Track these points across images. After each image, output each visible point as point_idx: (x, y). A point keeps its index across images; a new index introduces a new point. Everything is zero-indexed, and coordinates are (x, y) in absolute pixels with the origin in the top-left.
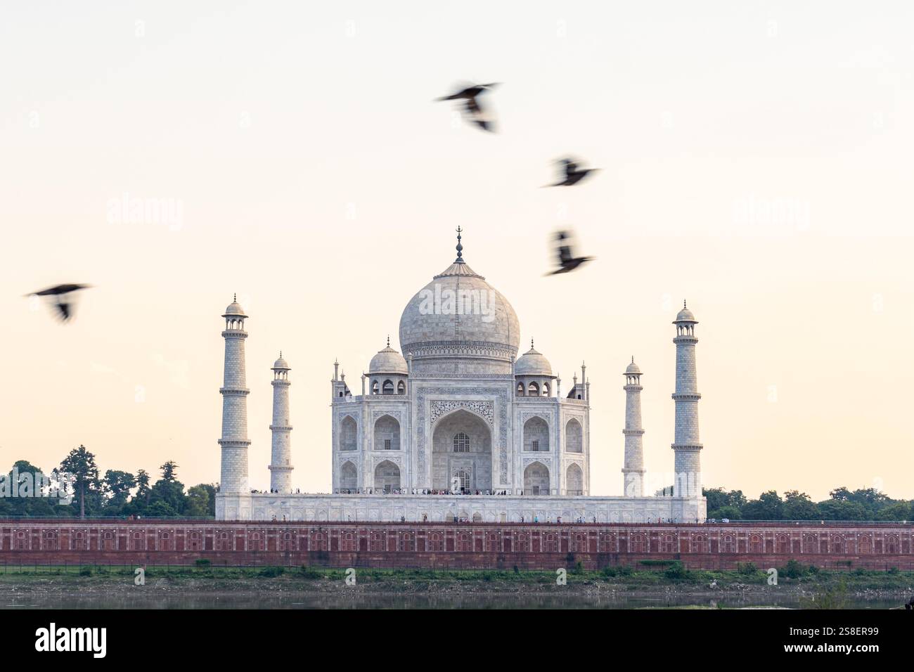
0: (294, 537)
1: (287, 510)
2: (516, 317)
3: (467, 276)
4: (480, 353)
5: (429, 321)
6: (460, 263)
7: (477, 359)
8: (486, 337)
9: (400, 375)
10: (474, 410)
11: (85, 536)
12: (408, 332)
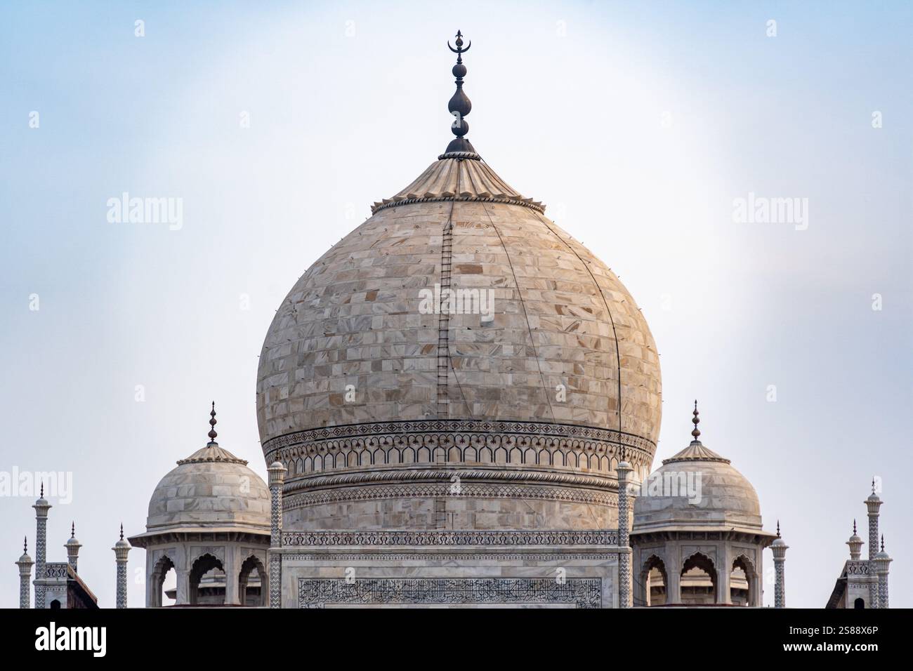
2: (647, 334)
3: (483, 199)
4: (518, 461)
5: (351, 354)
6: (461, 159)
7: (509, 481)
8: (542, 406)
9: (247, 537)
12: (284, 394)
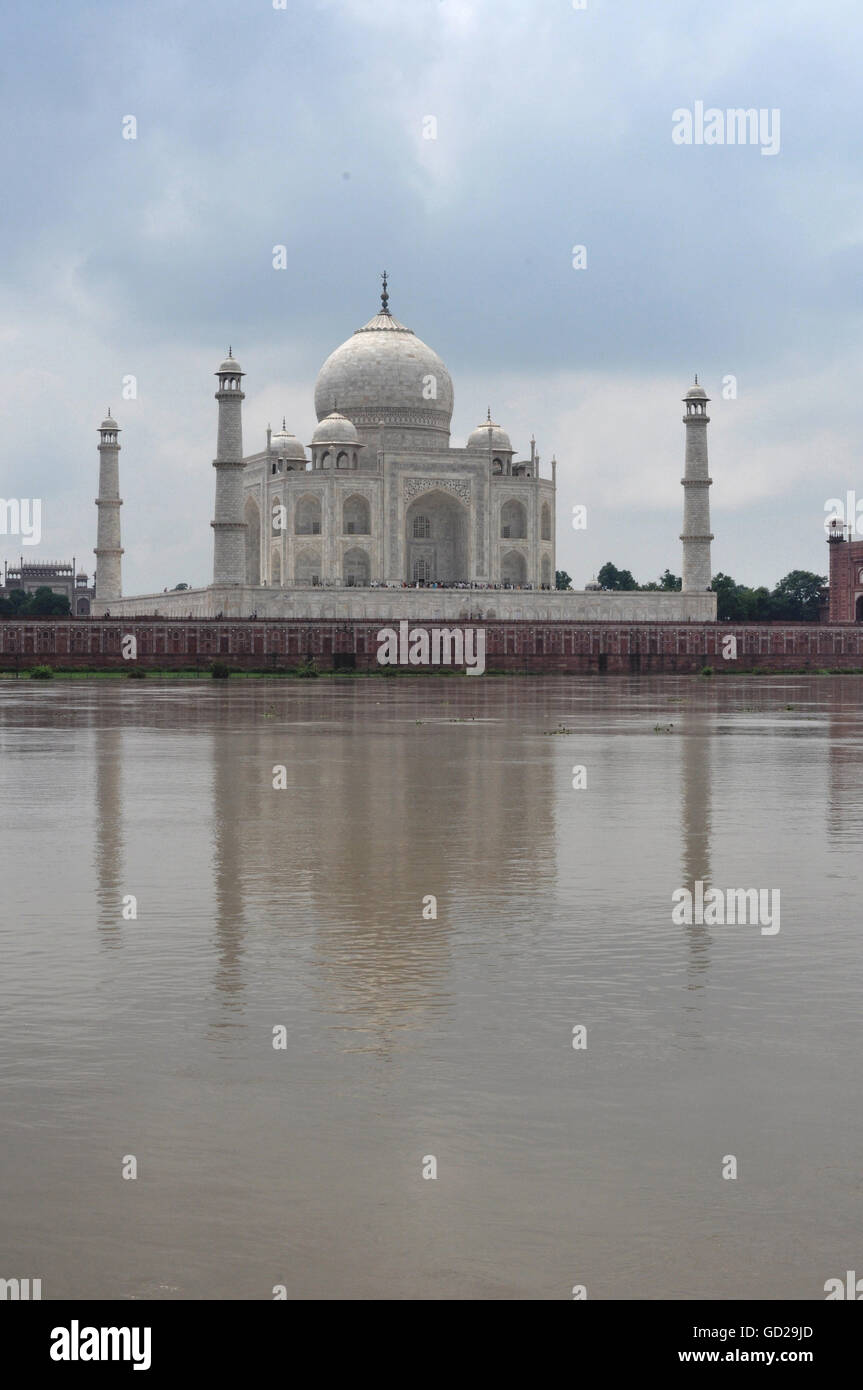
0: (317, 637)
1: (291, 606)
4: (425, 422)
5: (373, 383)
7: (425, 429)
9: (352, 446)
10: (450, 490)
11: (85, 636)
12: (342, 395)
